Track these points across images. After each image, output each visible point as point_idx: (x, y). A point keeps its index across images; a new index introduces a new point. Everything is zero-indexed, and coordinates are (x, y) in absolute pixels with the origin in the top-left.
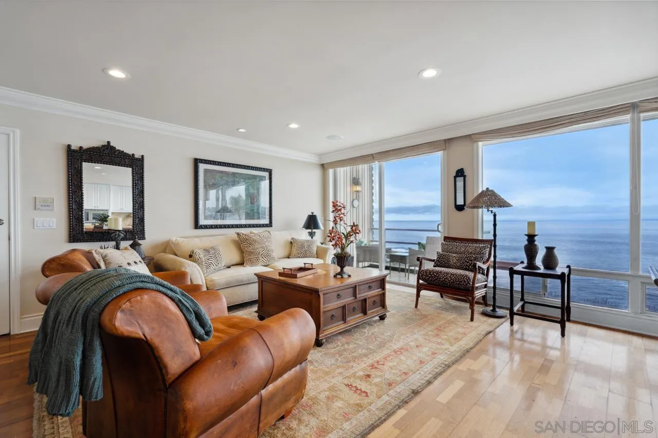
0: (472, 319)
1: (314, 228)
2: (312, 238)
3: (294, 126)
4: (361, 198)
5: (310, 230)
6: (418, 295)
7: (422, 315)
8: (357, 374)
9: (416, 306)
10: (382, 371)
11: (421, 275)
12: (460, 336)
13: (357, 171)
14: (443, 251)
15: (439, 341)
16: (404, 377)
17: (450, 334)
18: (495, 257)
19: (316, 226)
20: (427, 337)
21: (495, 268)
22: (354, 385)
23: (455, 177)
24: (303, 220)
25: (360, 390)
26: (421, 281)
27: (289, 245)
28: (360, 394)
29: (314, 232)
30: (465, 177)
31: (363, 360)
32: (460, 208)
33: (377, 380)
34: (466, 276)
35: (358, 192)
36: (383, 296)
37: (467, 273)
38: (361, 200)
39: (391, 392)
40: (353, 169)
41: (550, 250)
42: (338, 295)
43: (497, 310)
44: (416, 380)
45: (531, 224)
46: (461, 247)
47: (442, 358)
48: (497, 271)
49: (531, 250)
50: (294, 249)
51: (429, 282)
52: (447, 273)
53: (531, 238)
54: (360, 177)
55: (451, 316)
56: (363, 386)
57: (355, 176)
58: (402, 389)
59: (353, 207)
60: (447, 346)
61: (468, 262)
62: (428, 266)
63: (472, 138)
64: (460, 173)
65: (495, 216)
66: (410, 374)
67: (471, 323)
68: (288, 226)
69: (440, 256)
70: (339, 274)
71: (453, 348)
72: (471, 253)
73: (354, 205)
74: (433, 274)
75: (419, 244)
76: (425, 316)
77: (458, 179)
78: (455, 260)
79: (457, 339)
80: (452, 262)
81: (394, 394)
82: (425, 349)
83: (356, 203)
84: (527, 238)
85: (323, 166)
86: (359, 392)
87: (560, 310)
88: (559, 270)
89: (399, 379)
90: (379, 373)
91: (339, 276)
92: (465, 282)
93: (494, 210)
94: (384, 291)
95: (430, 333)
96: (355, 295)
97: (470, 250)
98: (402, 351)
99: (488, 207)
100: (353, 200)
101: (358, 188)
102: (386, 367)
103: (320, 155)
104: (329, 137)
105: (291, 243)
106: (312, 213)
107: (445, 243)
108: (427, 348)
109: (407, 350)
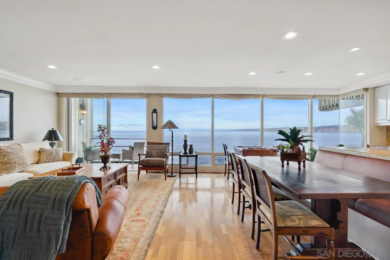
0: (165, 180)
1: (55, 140)
2: (52, 147)
3: (52, 67)
4: (85, 118)
5: (51, 142)
6: (139, 173)
7: (143, 183)
8: (133, 215)
9: (138, 180)
10: (143, 210)
11: (140, 163)
12: (165, 187)
13: (83, 101)
14: (148, 150)
15: (158, 191)
16: (154, 209)
17: (161, 187)
18: (172, 150)
19: (57, 138)
20: (152, 191)
21: (172, 155)
22: (135, 219)
23: (152, 113)
24: (44, 133)
25: (139, 220)
26: (140, 166)
27: (37, 154)
28: (140, 222)
29: (55, 143)
30: (157, 113)
31: (131, 209)
32: (155, 128)
33: (144, 214)
34: (163, 160)
35: (83, 114)
36: (126, 177)
37: (163, 159)
38: (85, 120)
39: (153, 216)
40: (80, 100)
41: (191, 146)
42: (109, 179)
43: (173, 174)
44: (159, 208)
45: (186, 136)
46: (157, 147)
47: (163, 197)
48: (173, 156)
49: (185, 146)
50: (44, 157)
51: (145, 166)
52: (154, 160)
53: (185, 141)
54: (85, 105)
55: (156, 180)
56: (139, 218)
57: (81, 103)
58: (156, 213)
59: (80, 124)
60: (162, 192)
61: (161, 154)
62: (143, 158)
63: (161, 95)
64: (155, 111)
65: (172, 132)
66: (156, 207)
67: (165, 181)
68: (30, 139)
69: (147, 153)
70: (103, 168)
71: (165, 192)
72: (162, 149)
73: (81, 123)
74: (147, 161)
75: (130, 146)
76: (145, 183)
77: (153, 114)
78: (155, 154)
79: (165, 189)
80: (154, 155)
81: (155, 216)
82: (155, 196)
83: (82, 122)
84: (184, 142)
85: (58, 94)
86: (139, 221)
87: (194, 169)
88: (194, 154)
89: (152, 210)
90: (142, 211)
91: (102, 169)
92: (162, 163)
93: (172, 129)
94: (126, 174)
95: (152, 189)
96: (115, 178)
97: (161, 148)
98: (146, 199)
99: (170, 128)
100: (80, 120)
101: (85, 112)
102: (143, 208)
103: (57, 86)
104: (75, 78)
105: (39, 152)
106: (53, 129)
107: (148, 145)
108: (155, 195)
109: (147, 199)
